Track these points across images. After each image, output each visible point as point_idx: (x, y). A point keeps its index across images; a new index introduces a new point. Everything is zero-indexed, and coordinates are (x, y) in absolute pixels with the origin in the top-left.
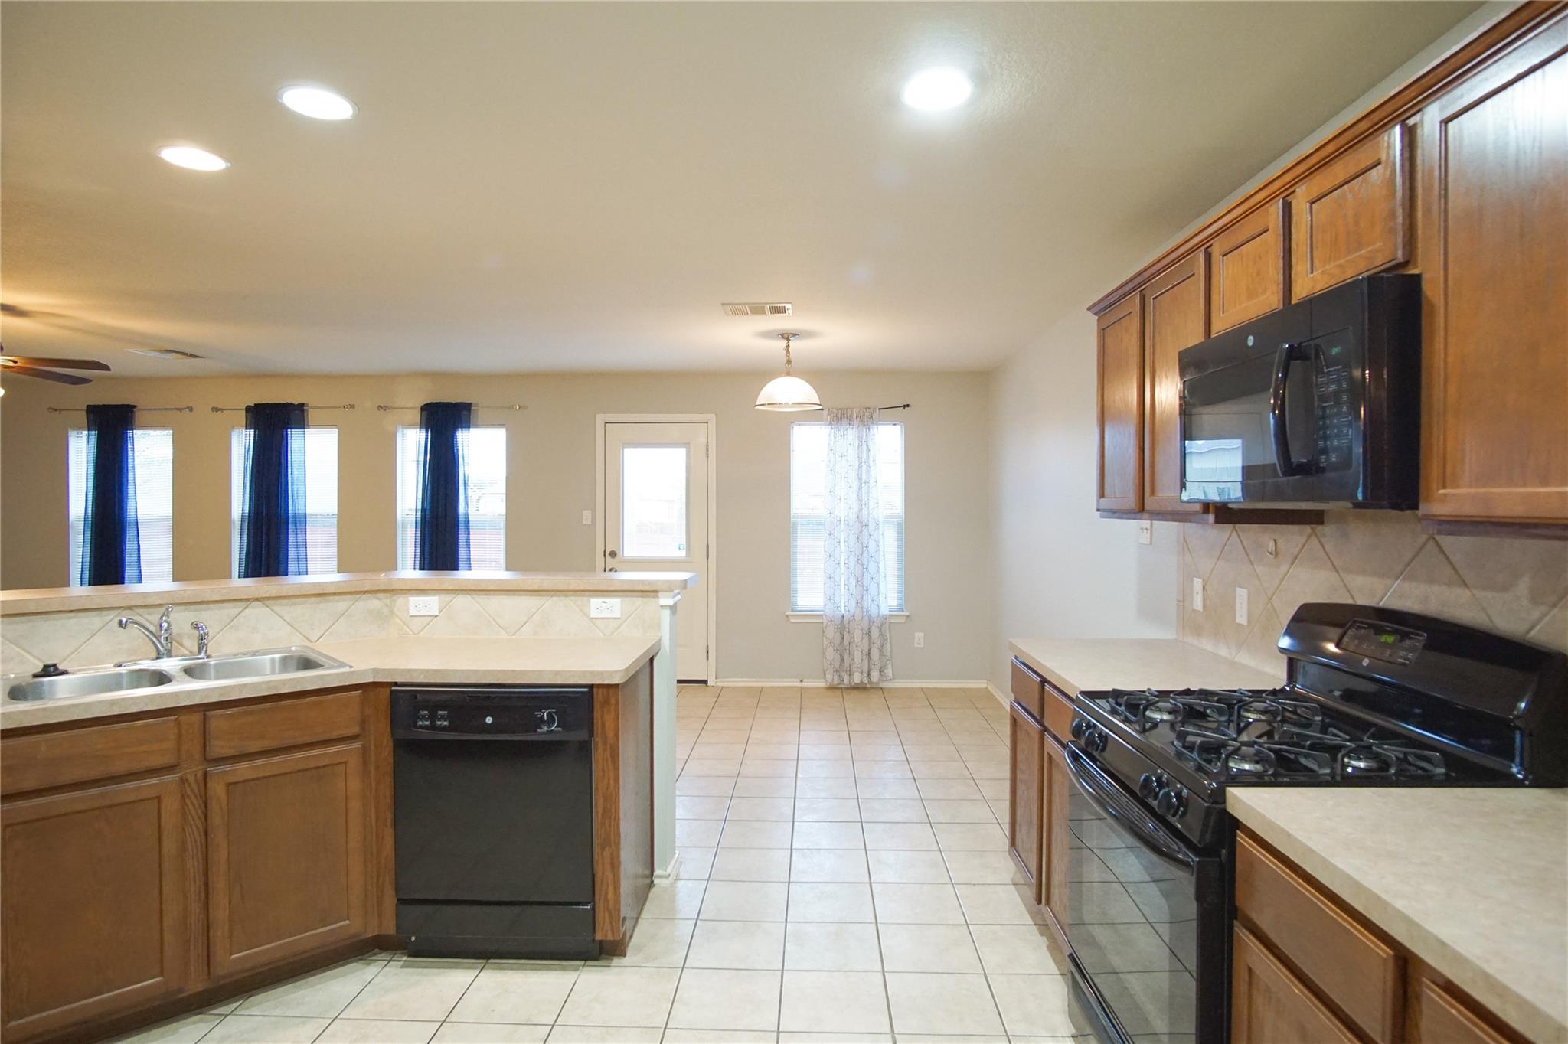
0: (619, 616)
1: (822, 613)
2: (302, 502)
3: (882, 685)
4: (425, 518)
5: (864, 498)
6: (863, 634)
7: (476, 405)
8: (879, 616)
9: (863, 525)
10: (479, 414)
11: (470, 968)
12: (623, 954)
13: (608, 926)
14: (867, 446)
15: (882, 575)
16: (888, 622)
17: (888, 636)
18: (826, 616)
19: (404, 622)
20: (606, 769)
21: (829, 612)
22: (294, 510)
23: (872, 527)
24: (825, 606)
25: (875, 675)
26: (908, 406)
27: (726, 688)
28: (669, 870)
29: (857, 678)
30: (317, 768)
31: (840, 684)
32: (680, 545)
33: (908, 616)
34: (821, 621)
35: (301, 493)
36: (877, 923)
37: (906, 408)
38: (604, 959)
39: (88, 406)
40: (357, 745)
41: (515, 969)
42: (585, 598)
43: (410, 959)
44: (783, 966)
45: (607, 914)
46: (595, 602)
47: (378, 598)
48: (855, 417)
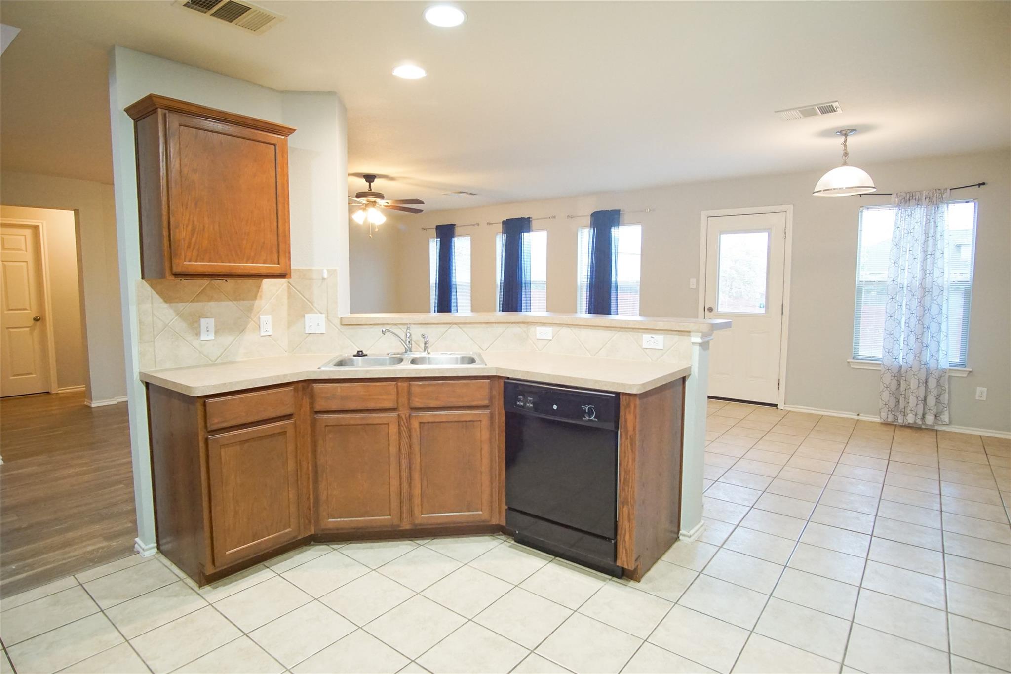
0: (662, 348)
1: (880, 363)
2: (528, 275)
3: (937, 428)
4: (592, 283)
5: (929, 267)
6: (919, 383)
7: (624, 211)
8: (937, 369)
9: (925, 291)
10: (625, 217)
11: (544, 559)
12: (638, 580)
13: (624, 558)
14: (935, 222)
15: (943, 335)
16: (947, 375)
17: (947, 387)
18: (883, 365)
19: (533, 342)
20: (627, 452)
21: (888, 361)
22: (525, 279)
23: (935, 292)
24: (883, 357)
25: (930, 419)
26: (984, 184)
27: (793, 412)
28: (692, 532)
29: (910, 419)
30: (466, 421)
31: (894, 422)
32: (761, 304)
33: (970, 372)
34: (880, 369)
35: (528, 269)
36: (853, 622)
37: (981, 186)
38: (625, 579)
39: (437, 226)
40: (487, 412)
41: (569, 568)
42: (640, 334)
43: (516, 543)
44: (754, 628)
45: (624, 551)
46: (646, 337)
47: (520, 327)
48: (924, 198)
